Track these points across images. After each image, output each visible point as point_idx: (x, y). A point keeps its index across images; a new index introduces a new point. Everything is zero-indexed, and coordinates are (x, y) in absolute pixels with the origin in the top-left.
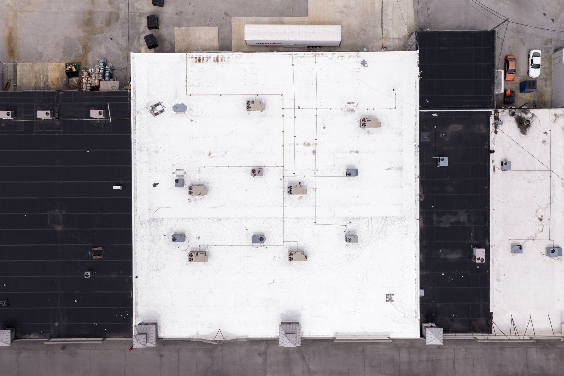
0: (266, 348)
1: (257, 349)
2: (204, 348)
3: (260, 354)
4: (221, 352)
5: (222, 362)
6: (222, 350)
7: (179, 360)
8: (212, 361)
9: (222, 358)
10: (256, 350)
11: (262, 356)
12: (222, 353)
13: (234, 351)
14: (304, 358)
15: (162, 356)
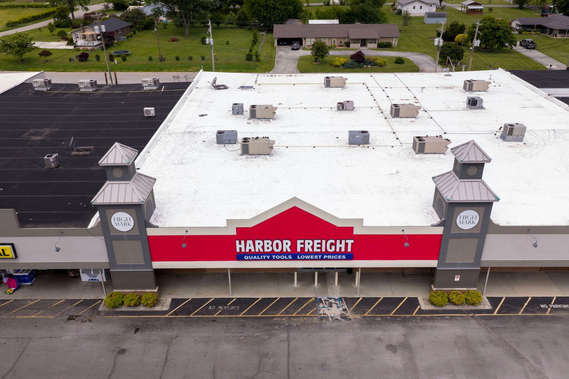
0: (405, 335)
1: (381, 337)
2: (242, 335)
3: (392, 348)
4: (286, 343)
5: (288, 363)
6: (288, 340)
7: (166, 362)
8: (260, 362)
9: (289, 355)
10: (380, 339)
11: (399, 351)
12: (289, 345)
13: (322, 342)
14: (517, 356)
15: (122, 351)
